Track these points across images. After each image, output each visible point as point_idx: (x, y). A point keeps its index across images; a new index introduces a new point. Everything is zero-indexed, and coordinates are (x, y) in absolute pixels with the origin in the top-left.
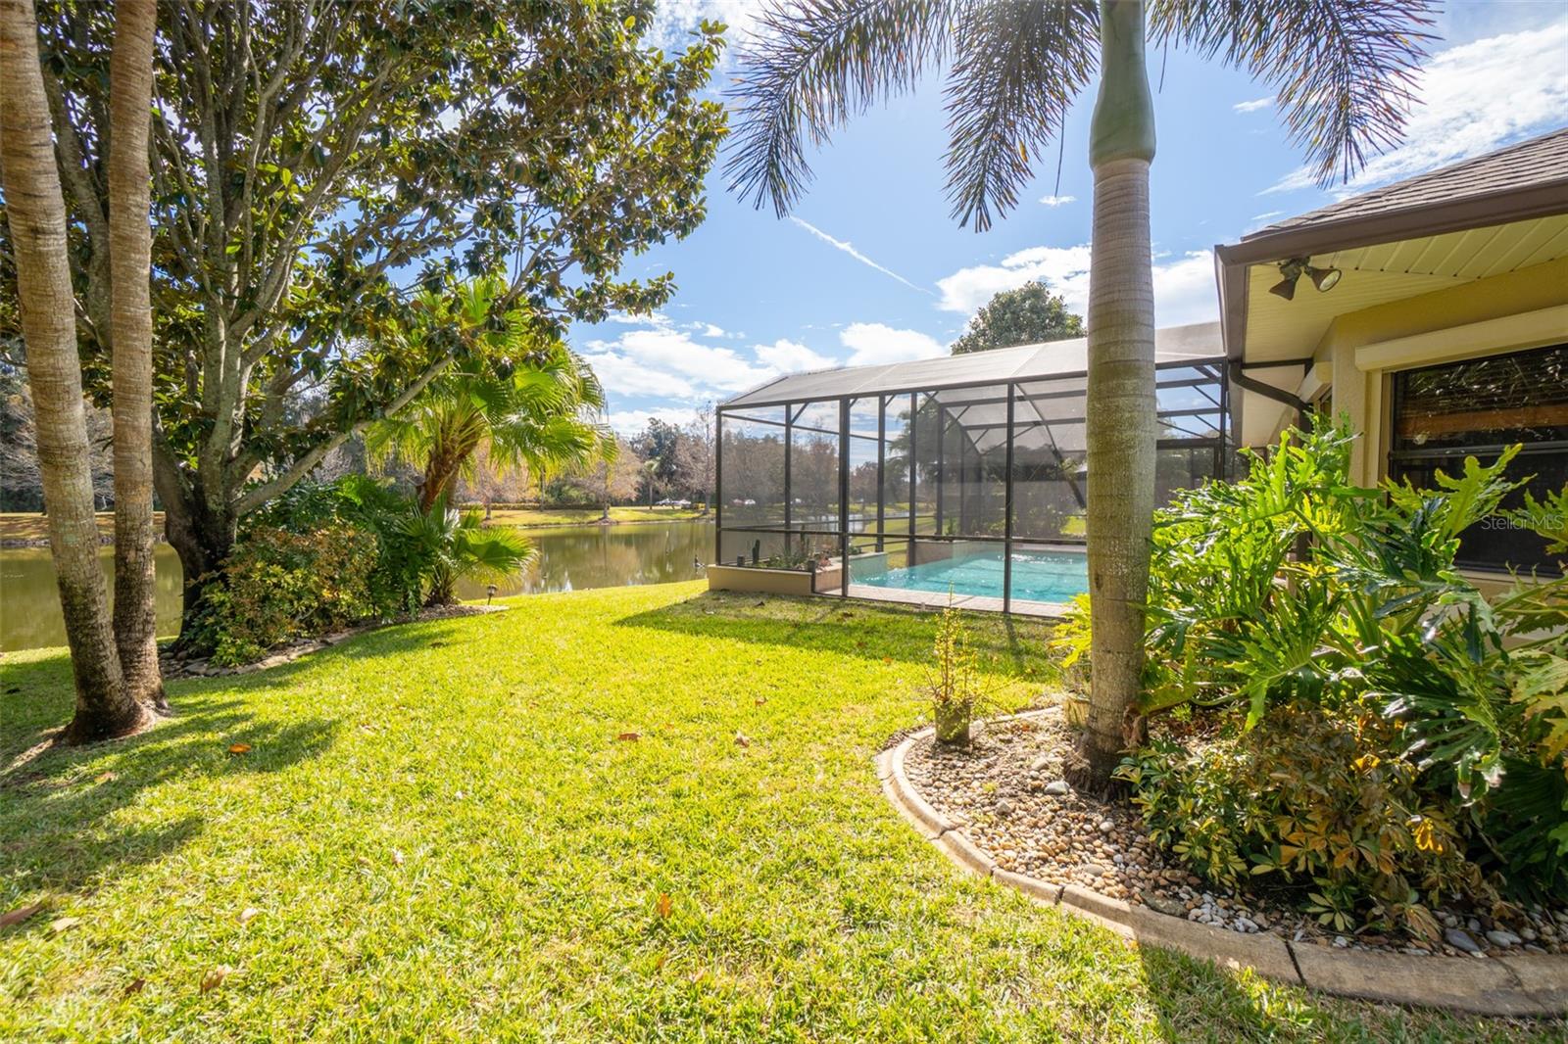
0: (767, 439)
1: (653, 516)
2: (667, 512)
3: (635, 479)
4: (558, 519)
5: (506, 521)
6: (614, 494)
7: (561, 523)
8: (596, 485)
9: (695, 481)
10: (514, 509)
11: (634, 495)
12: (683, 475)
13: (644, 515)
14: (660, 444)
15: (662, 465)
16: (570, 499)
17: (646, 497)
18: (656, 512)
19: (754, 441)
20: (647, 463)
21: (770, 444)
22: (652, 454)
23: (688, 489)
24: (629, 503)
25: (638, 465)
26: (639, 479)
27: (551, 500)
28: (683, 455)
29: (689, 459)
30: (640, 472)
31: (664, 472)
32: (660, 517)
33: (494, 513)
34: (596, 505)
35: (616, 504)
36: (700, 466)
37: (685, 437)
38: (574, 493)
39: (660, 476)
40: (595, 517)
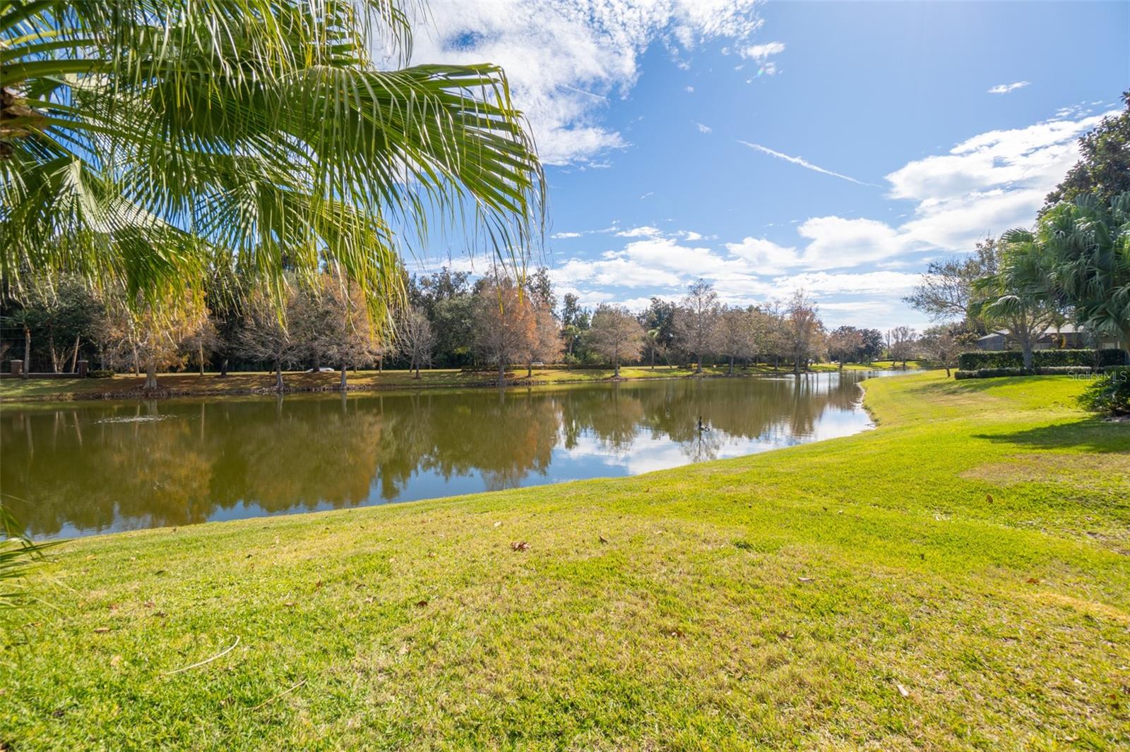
0: (750, 309)
1: (654, 374)
2: (666, 371)
3: (640, 345)
4: (581, 376)
5: (542, 378)
6: (624, 357)
7: (583, 379)
8: (610, 349)
9: (689, 345)
10: (549, 368)
11: (639, 357)
12: (680, 340)
13: (647, 374)
14: (660, 318)
15: (662, 333)
16: (592, 361)
17: (649, 358)
18: (657, 370)
19: (739, 311)
20: (649, 332)
21: (754, 314)
22: (654, 325)
23: (683, 352)
24: (635, 363)
25: (642, 333)
26: (643, 344)
27: (579, 362)
28: (679, 324)
29: (684, 328)
30: (644, 339)
31: (664, 339)
32: (660, 374)
33: (533, 372)
34: (610, 366)
35: (626, 364)
36: (694, 333)
37: (681, 311)
38: (595, 356)
39: (660, 341)
40: (608, 375)
